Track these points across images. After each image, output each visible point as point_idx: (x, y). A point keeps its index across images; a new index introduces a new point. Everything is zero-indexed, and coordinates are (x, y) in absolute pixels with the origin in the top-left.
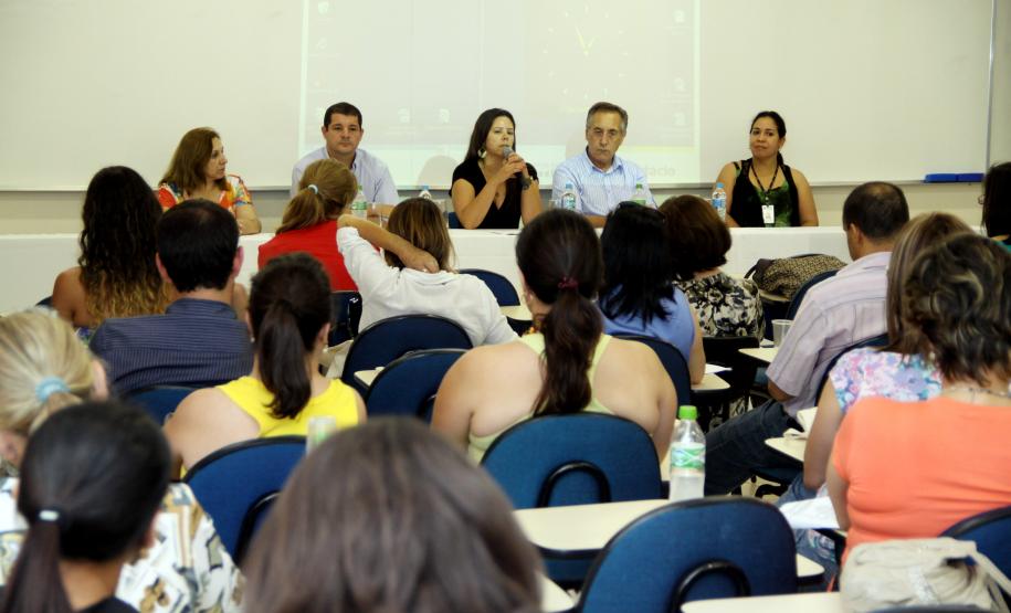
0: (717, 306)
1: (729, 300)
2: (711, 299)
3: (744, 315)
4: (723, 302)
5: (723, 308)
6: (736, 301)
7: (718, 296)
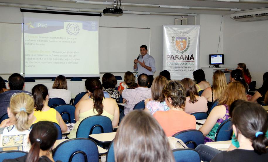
0: (111, 94)
1: (113, 93)
2: (110, 93)
3: (116, 97)
4: (112, 94)
5: (112, 95)
6: (115, 94)
7: (111, 92)
